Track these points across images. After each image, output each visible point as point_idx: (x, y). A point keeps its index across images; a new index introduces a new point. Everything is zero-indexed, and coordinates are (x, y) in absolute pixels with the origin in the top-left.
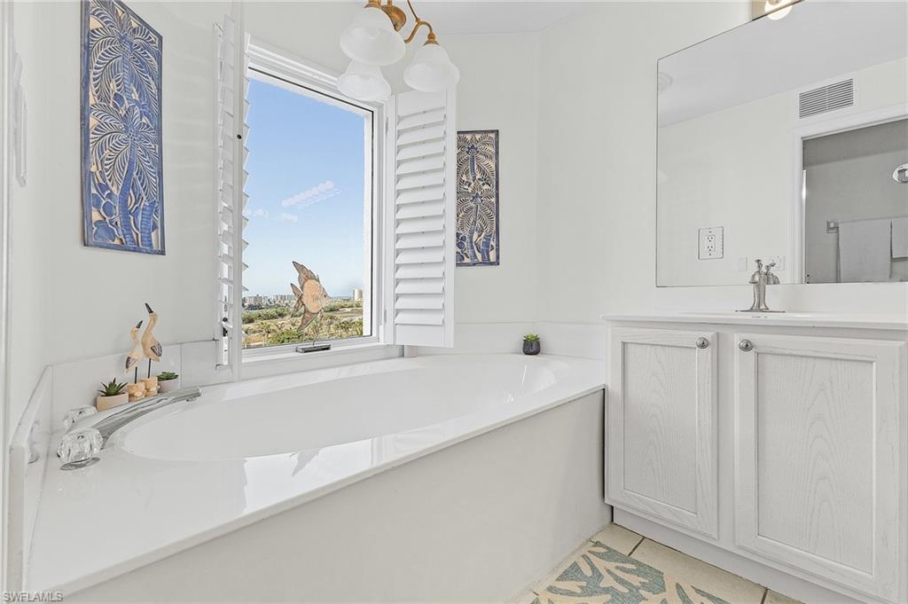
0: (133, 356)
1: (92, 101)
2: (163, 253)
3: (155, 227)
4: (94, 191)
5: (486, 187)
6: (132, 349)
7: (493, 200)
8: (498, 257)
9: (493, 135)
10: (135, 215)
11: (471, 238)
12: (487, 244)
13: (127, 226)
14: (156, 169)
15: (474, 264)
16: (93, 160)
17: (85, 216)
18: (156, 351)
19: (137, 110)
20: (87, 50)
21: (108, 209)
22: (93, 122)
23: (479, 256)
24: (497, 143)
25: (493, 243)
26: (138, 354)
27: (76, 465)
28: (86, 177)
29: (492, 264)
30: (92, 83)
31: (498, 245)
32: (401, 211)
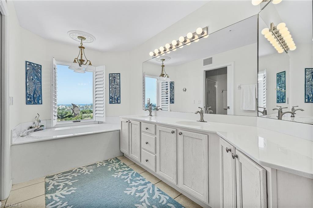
0: (35, 122)
1: (28, 81)
2: (42, 104)
3: (40, 99)
4: (28, 95)
5: (118, 86)
6: (35, 121)
7: (119, 89)
8: (120, 102)
9: (119, 74)
10: (36, 98)
11: (114, 97)
12: (118, 99)
13: (34, 100)
14: (40, 89)
15: (115, 103)
16: (28, 90)
17: (27, 100)
18: (40, 121)
19: (36, 80)
20: (26, 73)
21: (31, 98)
22: (28, 84)
23: (116, 101)
24: (120, 76)
25: (119, 99)
26: (36, 122)
27: (22, 136)
28: (27, 93)
29: (119, 103)
30: (27, 78)
31: (120, 99)
32: (97, 92)
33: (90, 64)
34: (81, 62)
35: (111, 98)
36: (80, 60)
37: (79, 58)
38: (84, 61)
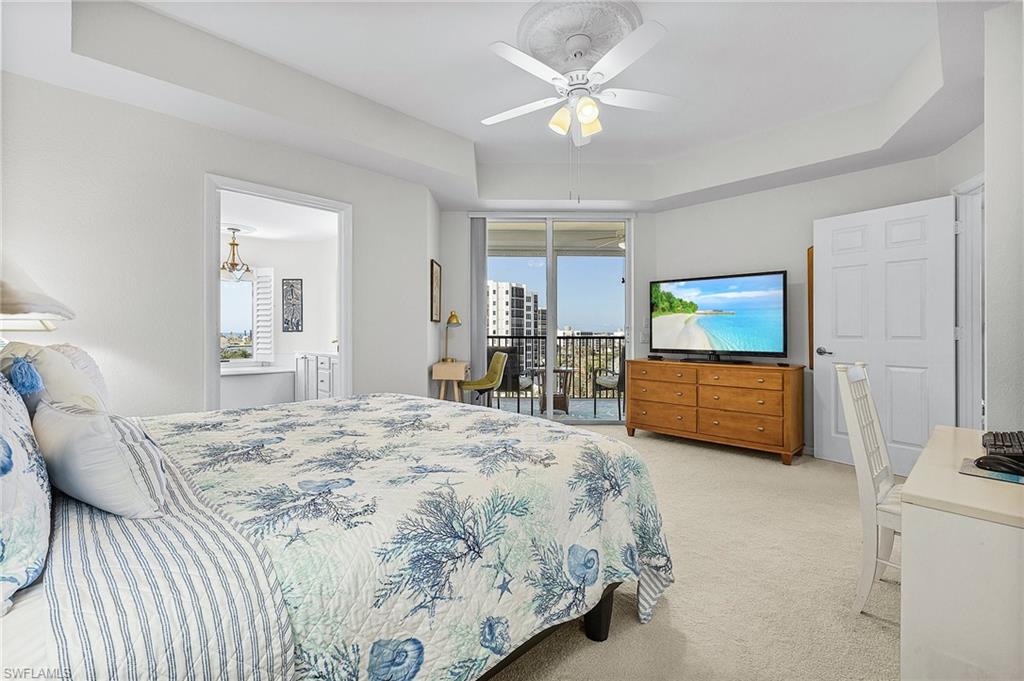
5: (298, 301)
7: (300, 306)
8: (302, 328)
9: (300, 280)
11: (291, 321)
12: (297, 324)
15: (292, 331)
23: (295, 328)
24: (302, 283)
25: (300, 324)
29: (299, 331)
31: (302, 324)
33: (248, 270)
34: (234, 266)
35: (286, 322)
36: (231, 264)
37: (230, 262)
38: (237, 265)
